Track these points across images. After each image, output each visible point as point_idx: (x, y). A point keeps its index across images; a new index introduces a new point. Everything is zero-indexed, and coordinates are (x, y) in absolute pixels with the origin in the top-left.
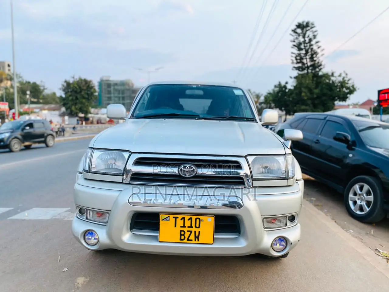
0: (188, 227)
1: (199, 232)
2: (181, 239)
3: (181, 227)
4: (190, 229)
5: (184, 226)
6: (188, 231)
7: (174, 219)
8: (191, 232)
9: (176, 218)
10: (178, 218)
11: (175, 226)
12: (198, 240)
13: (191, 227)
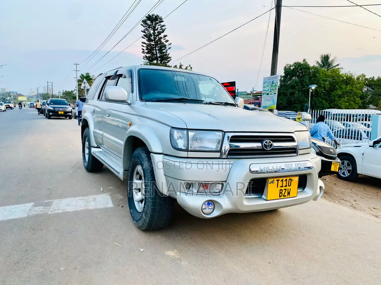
0: (285, 186)
1: (290, 189)
2: (280, 196)
3: (281, 187)
4: (285, 188)
5: (282, 186)
6: (284, 189)
7: (277, 181)
8: (286, 189)
9: (278, 180)
10: (279, 180)
11: (277, 187)
12: (289, 195)
13: (286, 186)
